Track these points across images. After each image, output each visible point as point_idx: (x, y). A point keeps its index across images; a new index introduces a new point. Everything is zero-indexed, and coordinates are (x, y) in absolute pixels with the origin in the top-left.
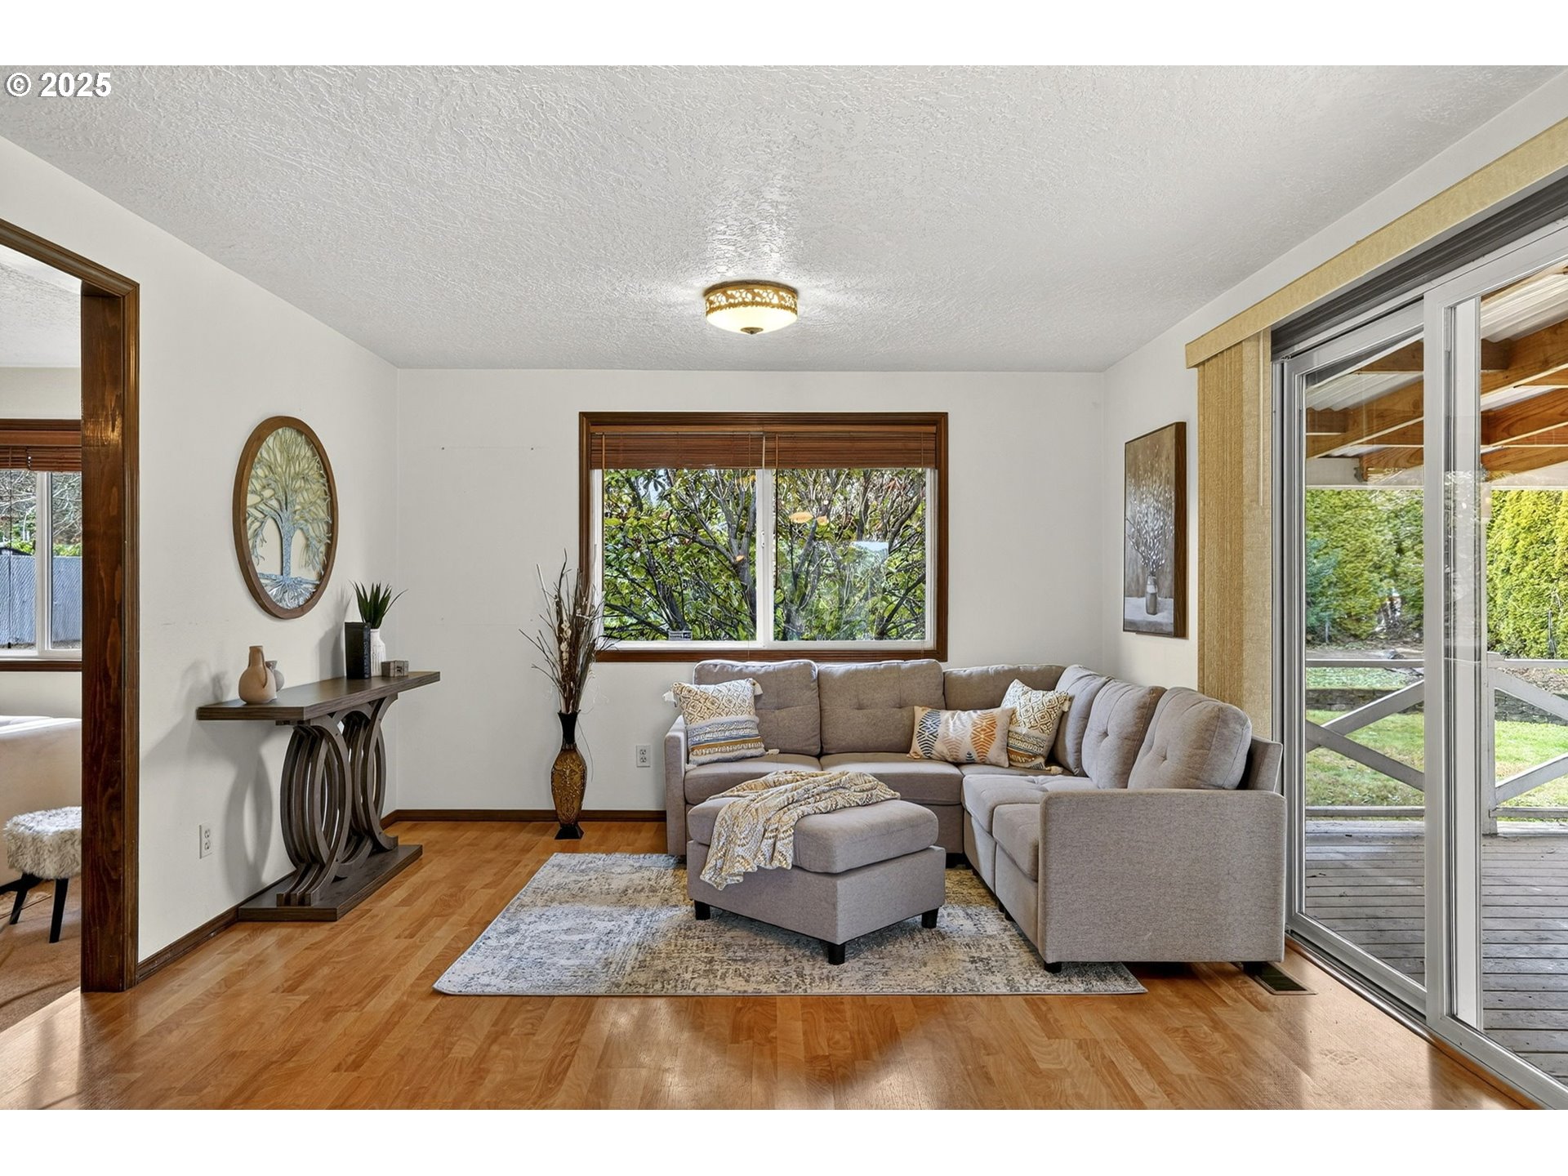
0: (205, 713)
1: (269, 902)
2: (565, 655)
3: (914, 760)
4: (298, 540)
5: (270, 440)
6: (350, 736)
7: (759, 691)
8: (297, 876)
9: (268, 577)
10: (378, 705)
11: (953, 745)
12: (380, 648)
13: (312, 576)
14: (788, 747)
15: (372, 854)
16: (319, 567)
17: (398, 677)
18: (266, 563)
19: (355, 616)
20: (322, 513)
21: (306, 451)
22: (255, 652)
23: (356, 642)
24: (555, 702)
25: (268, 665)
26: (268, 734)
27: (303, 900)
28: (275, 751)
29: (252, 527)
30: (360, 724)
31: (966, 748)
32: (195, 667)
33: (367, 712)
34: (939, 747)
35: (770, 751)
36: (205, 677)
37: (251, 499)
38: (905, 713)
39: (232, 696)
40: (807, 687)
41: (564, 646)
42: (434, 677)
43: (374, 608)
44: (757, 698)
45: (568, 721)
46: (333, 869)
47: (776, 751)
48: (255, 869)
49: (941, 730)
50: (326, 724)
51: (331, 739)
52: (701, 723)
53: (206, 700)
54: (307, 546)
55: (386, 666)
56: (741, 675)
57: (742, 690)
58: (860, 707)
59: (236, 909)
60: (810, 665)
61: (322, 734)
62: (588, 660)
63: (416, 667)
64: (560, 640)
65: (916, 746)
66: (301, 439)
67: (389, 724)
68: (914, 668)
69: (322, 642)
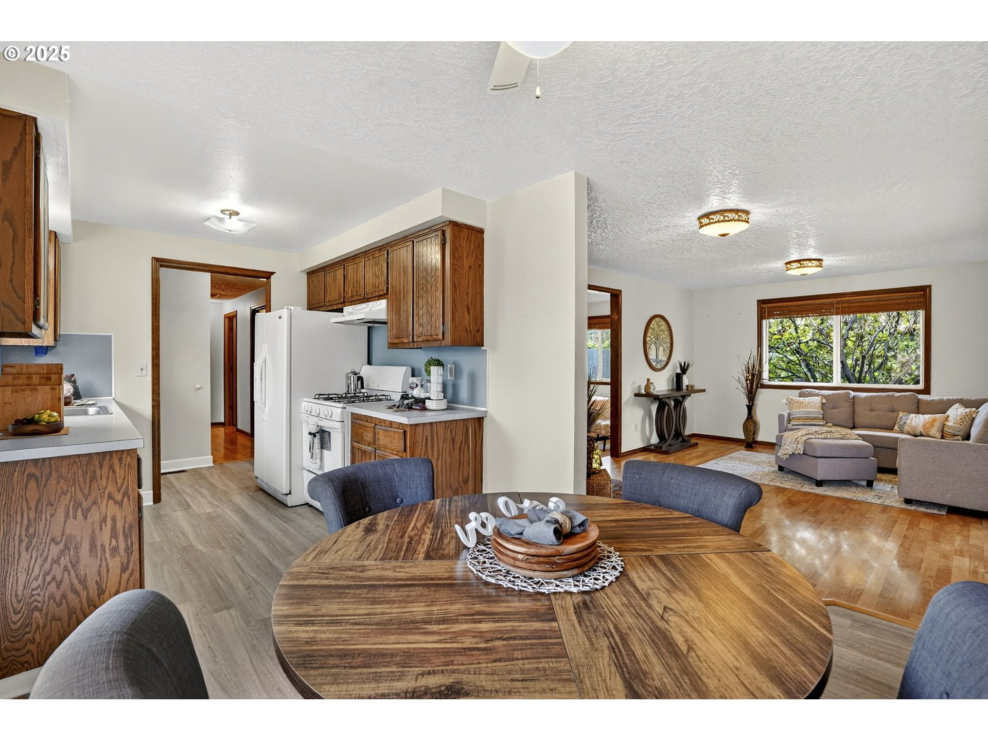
0: (636, 395)
1: (653, 447)
2: (749, 385)
3: (894, 432)
4: (661, 349)
5: (653, 322)
6: (675, 406)
7: (824, 401)
8: (660, 442)
9: (653, 360)
10: (684, 397)
11: (915, 428)
12: (686, 381)
13: (665, 359)
14: (837, 423)
15: (681, 442)
16: (667, 356)
17: (691, 390)
18: (652, 356)
19: (679, 371)
20: (668, 340)
21: (663, 323)
22: (648, 380)
23: (679, 377)
24: (745, 402)
25: (652, 383)
26: (652, 403)
27: (661, 447)
28: (654, 408)
29: (648, 346)
30: (679, 403)
31: (920, 429)
32: (634, 383)
33: (681, 399)
34: (906, 428)
35: (828, 424)
36: (636, 386)
37: (648, 339)
38: (895, 414)
39: (643, 392)
40: (847, 401)
41: (748, 382)
42: (704, 391)
43: (684, 369)
44: (823, 404)
45: (750, 408)
46: (669, 442)
47: (831, 424)
48: (649, 440)
49: (908, 421)
50: (668, 401)
51: (668, 405)
52: (796, 411)
53: (637, 392)
54: (664, 350)
55: (687, 386)
56: (817, 395)
57: (817, 400)
58: (872, 410)
59: (644, 447)
60: (849, 392)
61: (666, 404)
62: (757, 387)
63: (696, 387)
64: (747, 380)
65: (896, 428)
66: (662, 320)
67: (688, 403)
68: (901, 396)
69: (668, 378)
